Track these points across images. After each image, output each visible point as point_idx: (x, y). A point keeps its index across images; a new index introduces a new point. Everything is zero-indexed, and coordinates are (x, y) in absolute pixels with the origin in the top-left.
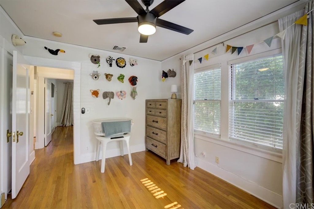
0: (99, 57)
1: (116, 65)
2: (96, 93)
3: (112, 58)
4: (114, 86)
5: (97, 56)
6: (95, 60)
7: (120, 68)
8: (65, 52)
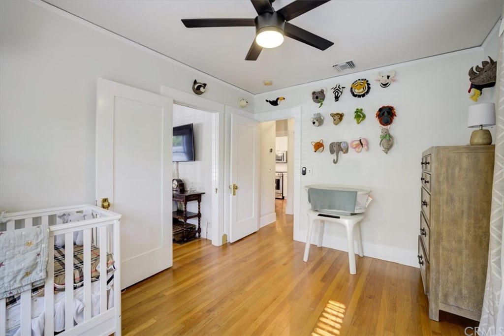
0: (322, 92)
1: (352, 95)
2: (318, 146)
3: (339, 86)
4: (348, 132)
5: (320, 90)
6: (317, 98)
7: (359, 98)
8: (284, 99)
